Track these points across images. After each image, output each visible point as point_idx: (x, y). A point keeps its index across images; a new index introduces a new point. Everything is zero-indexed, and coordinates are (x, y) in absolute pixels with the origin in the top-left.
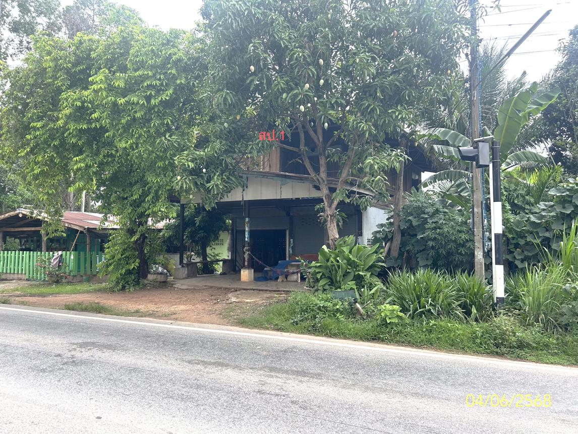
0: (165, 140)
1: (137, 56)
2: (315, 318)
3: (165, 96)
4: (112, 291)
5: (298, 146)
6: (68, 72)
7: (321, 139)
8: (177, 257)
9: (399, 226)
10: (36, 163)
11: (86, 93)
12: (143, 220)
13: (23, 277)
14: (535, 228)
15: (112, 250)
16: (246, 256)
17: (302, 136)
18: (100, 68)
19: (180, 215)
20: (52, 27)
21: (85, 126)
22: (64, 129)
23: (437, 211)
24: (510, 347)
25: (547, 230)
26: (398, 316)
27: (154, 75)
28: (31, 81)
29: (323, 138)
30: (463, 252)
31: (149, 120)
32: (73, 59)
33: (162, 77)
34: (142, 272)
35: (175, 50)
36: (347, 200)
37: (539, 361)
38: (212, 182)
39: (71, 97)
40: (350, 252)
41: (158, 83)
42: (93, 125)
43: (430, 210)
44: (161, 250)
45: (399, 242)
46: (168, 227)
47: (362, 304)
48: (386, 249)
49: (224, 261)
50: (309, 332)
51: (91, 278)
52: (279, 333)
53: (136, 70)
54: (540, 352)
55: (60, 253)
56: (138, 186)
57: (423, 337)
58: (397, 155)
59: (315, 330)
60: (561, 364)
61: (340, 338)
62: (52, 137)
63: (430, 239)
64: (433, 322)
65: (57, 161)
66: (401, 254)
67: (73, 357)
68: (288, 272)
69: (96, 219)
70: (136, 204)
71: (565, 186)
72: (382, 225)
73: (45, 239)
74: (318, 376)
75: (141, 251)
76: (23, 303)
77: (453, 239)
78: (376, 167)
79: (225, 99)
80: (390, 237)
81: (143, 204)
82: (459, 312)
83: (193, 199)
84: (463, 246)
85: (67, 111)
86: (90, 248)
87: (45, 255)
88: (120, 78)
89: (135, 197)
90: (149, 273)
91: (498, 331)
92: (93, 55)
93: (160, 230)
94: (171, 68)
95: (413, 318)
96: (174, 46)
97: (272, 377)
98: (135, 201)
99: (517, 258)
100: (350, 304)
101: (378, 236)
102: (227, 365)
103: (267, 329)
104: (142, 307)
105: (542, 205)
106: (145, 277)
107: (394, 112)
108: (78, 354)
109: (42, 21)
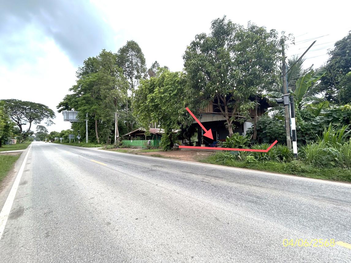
0: (175, 106)
1: (166, 82)
2: (224, 160)
3: (175, 93)
4: (163, 151)
5: (217, 103)
6: (149, 89)
7: (225, 100)
8: (181, 141)
9: (256, 128)
10: (142, 116)
11: (153, 94)
12: (171, 130)
13: (141, 147)
14: (315, 127)
15: (163, 139)
16: (202, 140)
17: (219, 100)
18: (157, 87)
19: (181, 128)
20: (146, 76)
21: (154, 104)
22: (148, 106)
23: (271, 122)
24: (299, 172)
25: (320, 127)
26: (253, 160)
27: (171, 87)
28: (140, 93)
29: (226, 100)
30: (282, 137)
31: (170, 100)
32: (150, 85)
33: (174, 87)
34: (172, 145)
35: (177, 78)
36: (235, 121)
37: (311, 177)
38: (189, 117)
39: (150, 96)
40: (237, 138)
41: (172, 89)
42: (156, 104)
43: (268, 122)
44: (177, 139)
45: (256, 134)
46: (179, 132)
47: (241, 156)
48: (251, 137)
49: (196, 142)
50: (221, 165)
51: (158, 147)
52: (212, 165)
53: (166, 86)
54: (312, 174)
55: (150, 140)
56: (169, 120)
57: (263, 167)
58: (252, 103)
59: (223, 164)
60: (321, 179)
61: (232, 167)
62: (146, 108)
63: (268, 133)
64: (266, 162)
65: (147, 114)
66: (257, 138)
67: (152, 169)
68: (217, 145)
69: (158, 130)
70: (169, 125)
71: (329, 109)
72: (250, 128)
73: (146, 136)
74: (222, 178)
75: (171, 140)
76: (141, 154)
77: (277, 132)
78: (244, 108)
79: (192, 91)
80: (252, 132)
81: (170, 125)
82: (278, 159)
83: (184, 123)
84: (282, 134)
85: (149, 100)
86: (157, 139)
87: (146, 141)
88: (162, 89)
89: (168, 123)
90: (174, 146)
91: (293, 166)
92: (155, 83)
93: (176, 133)
94: (176, 84)
95: (259, 161)
96: (176, 77)
97: (207, 177)
98: (168, 124)
99: (306, 138)
100: (236, 156)
101: (248, 132)
102: (193, 173)
103: (208, 163)
104: (171, 156)
105: (318, 118)
106: (172, 147)
107: (250, 89)
108: (153, 168)
109: (143, 74)
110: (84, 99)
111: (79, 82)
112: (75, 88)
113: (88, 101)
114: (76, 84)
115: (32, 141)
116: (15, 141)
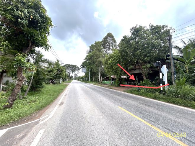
4: (116, 87)
26: (142, 92)
55: (112, 81)
95: (146, 92)
100: (139, 90)
110: (89, 63)
111: (87, 56)
112: (86, 58)
113: (90, 64)
114: (86, 57)
115: (73, 80)
116: (68, 80)
